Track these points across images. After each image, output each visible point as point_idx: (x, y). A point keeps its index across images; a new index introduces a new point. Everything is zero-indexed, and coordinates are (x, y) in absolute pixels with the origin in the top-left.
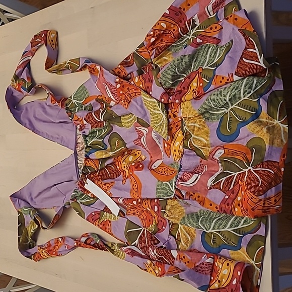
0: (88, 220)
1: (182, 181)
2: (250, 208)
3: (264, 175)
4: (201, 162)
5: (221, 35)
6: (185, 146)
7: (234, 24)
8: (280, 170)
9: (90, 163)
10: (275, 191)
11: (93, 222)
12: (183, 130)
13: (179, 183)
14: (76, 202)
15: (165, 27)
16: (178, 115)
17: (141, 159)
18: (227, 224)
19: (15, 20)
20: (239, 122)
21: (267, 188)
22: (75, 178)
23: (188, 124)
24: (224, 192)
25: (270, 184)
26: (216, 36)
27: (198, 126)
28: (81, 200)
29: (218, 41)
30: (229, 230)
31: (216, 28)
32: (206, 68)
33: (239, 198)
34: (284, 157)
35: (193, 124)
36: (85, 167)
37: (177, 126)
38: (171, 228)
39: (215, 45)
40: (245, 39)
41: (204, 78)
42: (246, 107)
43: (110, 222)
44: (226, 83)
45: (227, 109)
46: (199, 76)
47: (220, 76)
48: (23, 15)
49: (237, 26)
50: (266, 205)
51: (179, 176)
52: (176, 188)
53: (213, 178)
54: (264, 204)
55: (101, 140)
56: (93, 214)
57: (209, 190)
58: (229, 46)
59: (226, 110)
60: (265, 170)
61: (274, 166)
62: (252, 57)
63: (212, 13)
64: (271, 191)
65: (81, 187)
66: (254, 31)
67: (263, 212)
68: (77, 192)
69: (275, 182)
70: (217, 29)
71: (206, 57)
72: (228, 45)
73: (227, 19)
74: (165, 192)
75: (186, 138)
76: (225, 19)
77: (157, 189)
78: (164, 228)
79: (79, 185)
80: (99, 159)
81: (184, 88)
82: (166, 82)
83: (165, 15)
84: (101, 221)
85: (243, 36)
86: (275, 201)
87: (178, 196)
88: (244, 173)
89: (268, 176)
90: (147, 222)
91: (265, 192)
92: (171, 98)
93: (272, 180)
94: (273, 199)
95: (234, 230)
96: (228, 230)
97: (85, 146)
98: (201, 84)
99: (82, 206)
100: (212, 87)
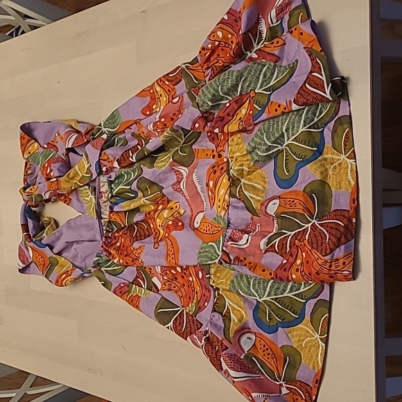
0: (115, 292)
1: (233, 241)
2: (314, 272)
3: (331, 228)
4: (252, 219)
5: (282, 51)
6: (232, 195)
7: (299, 40)
8: (351, 221)
9: (114, 217)
10: (345, 250)
11: (120, 295)
12: (229, 174)
13: (229, 243)
14: (100, 270)
15: (221, 36)
16: (224, 155)
17: (179, 213)
18: (286, 287)
19: (39, 27)
20: (297, 163)
21: (335, 245)
22: (98, 237)
23: (235, 167)
24: (281, 255)
25: (339, 239)
26: (276, 53)
27: (248, 169)
28: (106, 267)
29: (278, 59)
30: (290, 295)
31: (278, 42)
32: (259, 91)
33: (299, 262)
34: (354, 203)
35: (240, 168)
36: (109, 222)
37: (222, 169)
38: (216, 303)
39: (272, 64)
40: (311, 60)
41: (256, 104)
42: (304, 141)
43: (139, 297)
44: (282, 112)
45: (282, 145)
46: (250, 101)
47: (276, 103)
48: (49, 21)
49: (302, 42)
50: (333, 268)
51: (228, 235)
52: (223, 251)
53: (265, 240)
54: (330, 266)
55: (129, 187)
56: (122, 285)
57: (264, 253)
58: (293, 67)
59: (280, 147)
60: (333, 222)
61: (343, 216)
62: (318, 85)
63: (274, 21)
64: (340, 250)
65: (105, 250)
66: (321, 51)
67: (330, 277)
68: (100, 256)
69: (345, 237)
70: (279, 45)
71: (258, 78)
72: (292, 65)
73: (291, 32)
74: (210, 255)
75: (233, 184)
76: (289, 31)
77: (200, 253)
78: (206, 304)
79: (102, 246)
80: (125, 212)
81: (228, 115)
82: (204, 102)
83: (222, 22)
84: (130, 295)
85: (309, 55)
86: (344, 263)
87: (224, 261)
88: (306, 230)
89: (337, 229)
90: (187, 300)
91: (332, 251)
92: (209, 124)
93: (341, 235)
94: (341, 261)
95: (295, 295)
96: (288, 295)
97: (110, 195)
98: (251, 112)
99: (107, 276)
100: (264, 116)
